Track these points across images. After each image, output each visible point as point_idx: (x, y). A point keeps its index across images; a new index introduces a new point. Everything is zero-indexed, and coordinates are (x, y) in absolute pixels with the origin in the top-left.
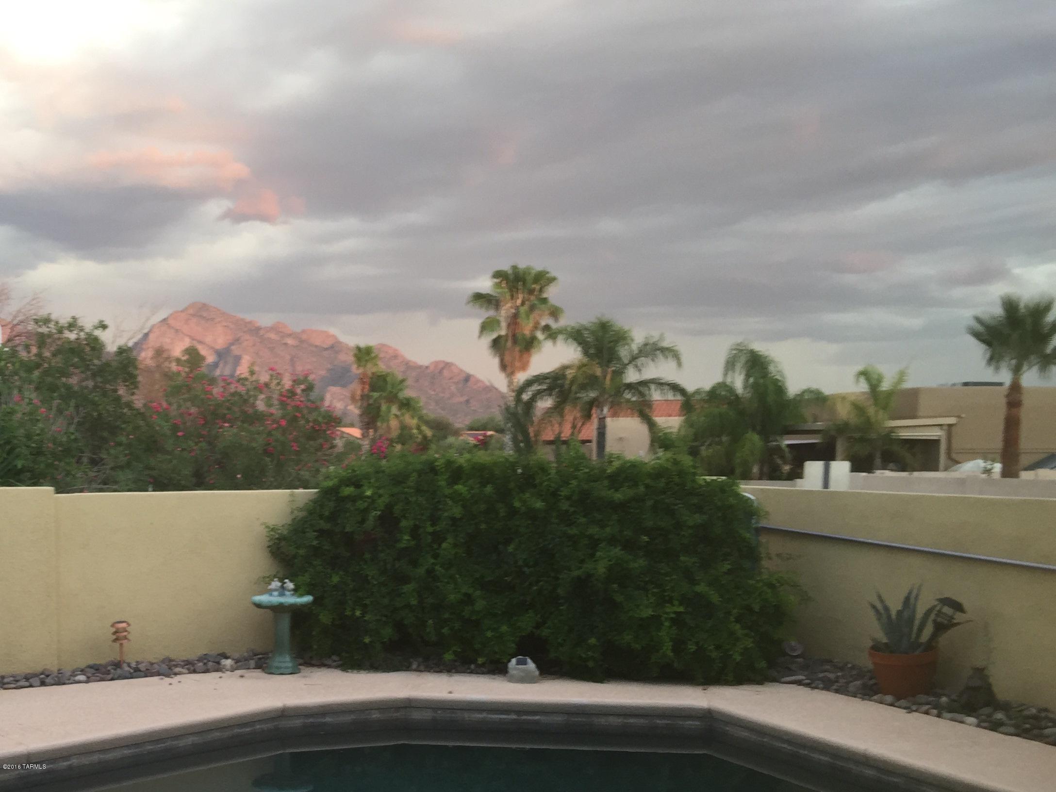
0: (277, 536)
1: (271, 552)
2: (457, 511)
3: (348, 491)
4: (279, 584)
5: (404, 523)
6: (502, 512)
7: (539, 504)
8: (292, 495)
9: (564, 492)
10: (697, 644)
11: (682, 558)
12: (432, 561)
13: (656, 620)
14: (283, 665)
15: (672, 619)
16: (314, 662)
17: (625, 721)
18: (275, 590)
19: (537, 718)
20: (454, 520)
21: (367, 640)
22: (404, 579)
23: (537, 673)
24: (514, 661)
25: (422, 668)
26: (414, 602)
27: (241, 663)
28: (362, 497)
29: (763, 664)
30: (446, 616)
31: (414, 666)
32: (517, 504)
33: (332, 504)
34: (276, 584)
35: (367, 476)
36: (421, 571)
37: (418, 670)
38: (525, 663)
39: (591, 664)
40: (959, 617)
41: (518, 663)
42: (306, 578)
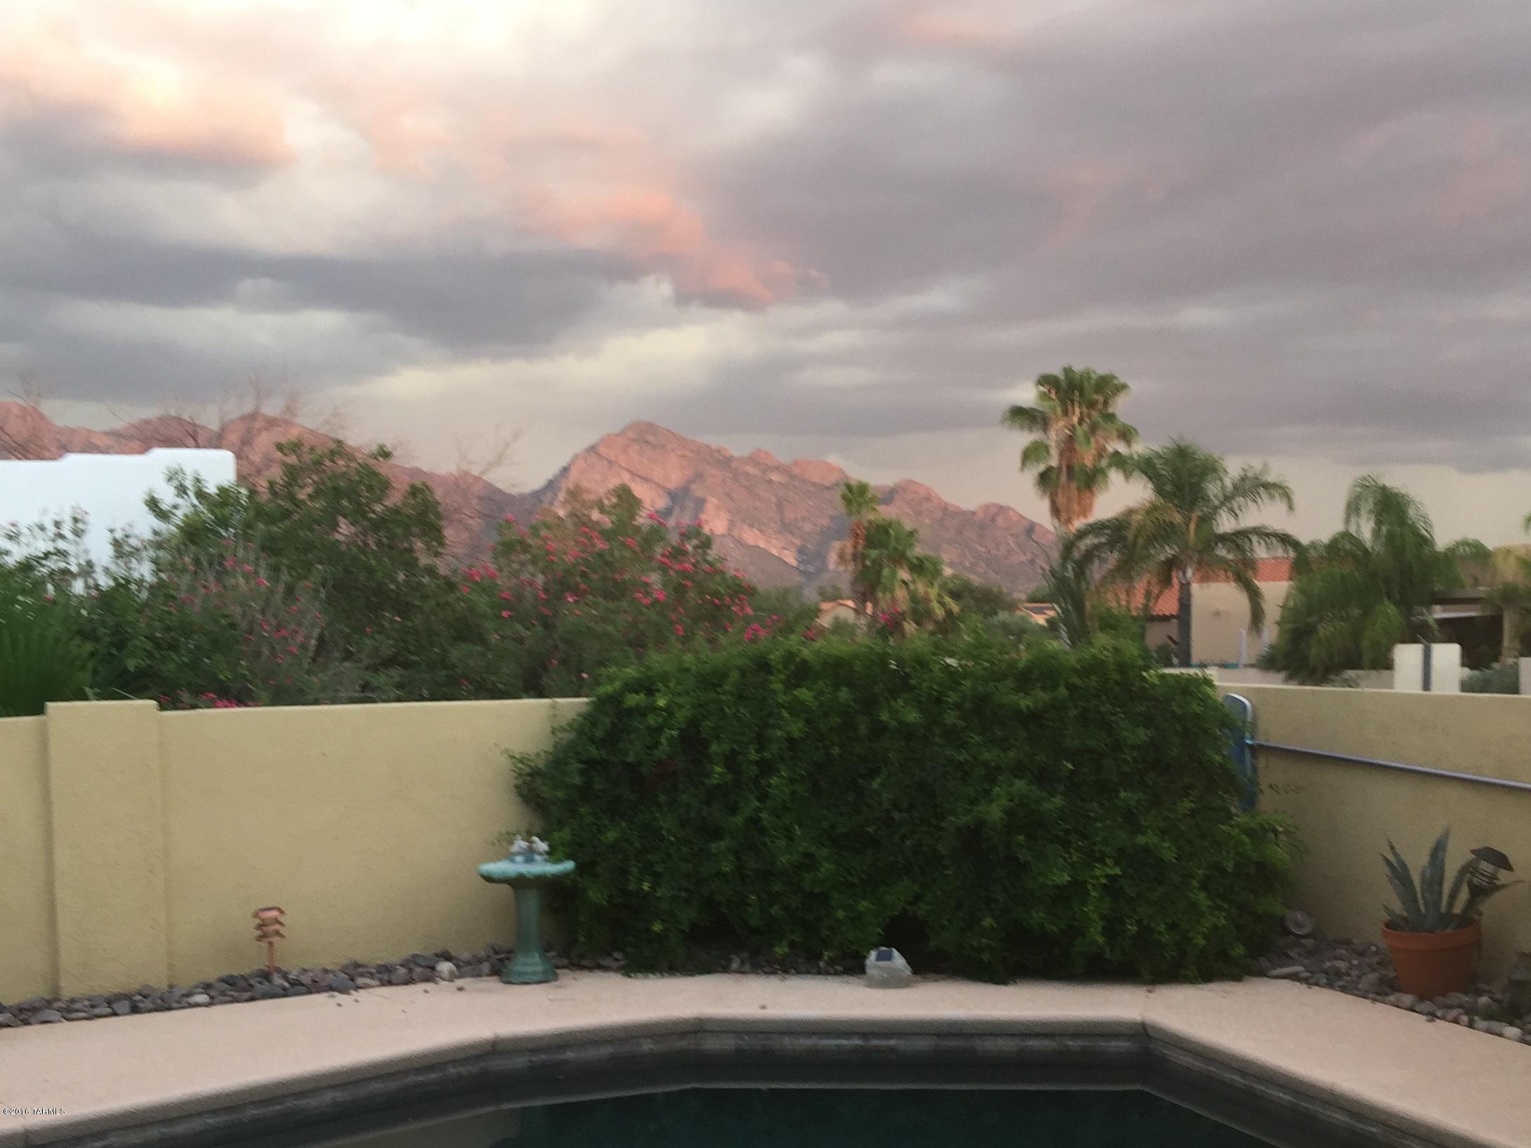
0: (528, 770)
1: (520, 794)
2: (796, 728)
3: (633, 700)
4: (524, 844)
5: (714, 748)
6: (863, 730)
7: (913, 716)
8: (554, 707)
9: (953, 697)
10: (1139, 922)
11: (1123, 794)
12: (758, 804)
13: (1077, 887)
14: (529, 969)
15: (1104, 886)
16: (584, 963)
17: (1022, 1044)
18: (519, 854)
19: (892, 1042)
20: (790, 740)
21: (657, 927)
22: (716, 833)
23: (908, 971)
24: (873, 955)
25: (747, 967)
26: (726, 868)
27: (468, 967)
28: (654, 709)
29: (1240, 950)
30: (777, 888)
31: (735, 966)
32: (884, 716)
33: (607, 721)
34: (520, 844)
35: (664, 678)
36: (738, 820)
37: (740, 972)
38: (888, 957)
39: (986, 957)
40: (1504, 876)
41: (879, 958)
42: (565, 834)
